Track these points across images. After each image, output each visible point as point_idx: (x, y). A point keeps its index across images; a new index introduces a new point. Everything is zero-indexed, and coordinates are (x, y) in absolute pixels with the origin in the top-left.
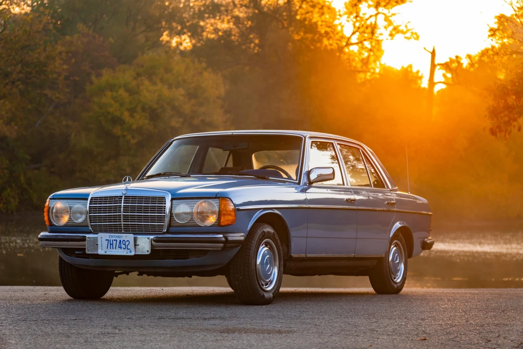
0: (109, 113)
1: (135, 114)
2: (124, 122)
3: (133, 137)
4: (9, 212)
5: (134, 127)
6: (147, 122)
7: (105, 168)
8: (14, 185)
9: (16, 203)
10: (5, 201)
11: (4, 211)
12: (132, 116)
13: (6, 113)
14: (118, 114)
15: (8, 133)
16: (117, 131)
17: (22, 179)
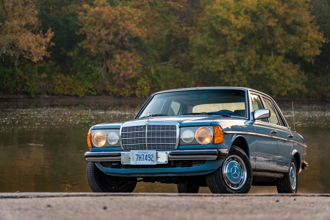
0: (218, 17)
1: (239, 17)
2: (231, 24)
3: (238, 35)
4: (143, 97)
5: (239, 27)
6: (249, 22)
7: (216, 61)
8: (146, 76)
9: (148, 90)
10: (139, 88)
11: (139, 97)
12: (237, 18)
13: (139, 19)
14: (225, 17)
15: (140, 35)
16: (225, 31)
17: (153, 71)
